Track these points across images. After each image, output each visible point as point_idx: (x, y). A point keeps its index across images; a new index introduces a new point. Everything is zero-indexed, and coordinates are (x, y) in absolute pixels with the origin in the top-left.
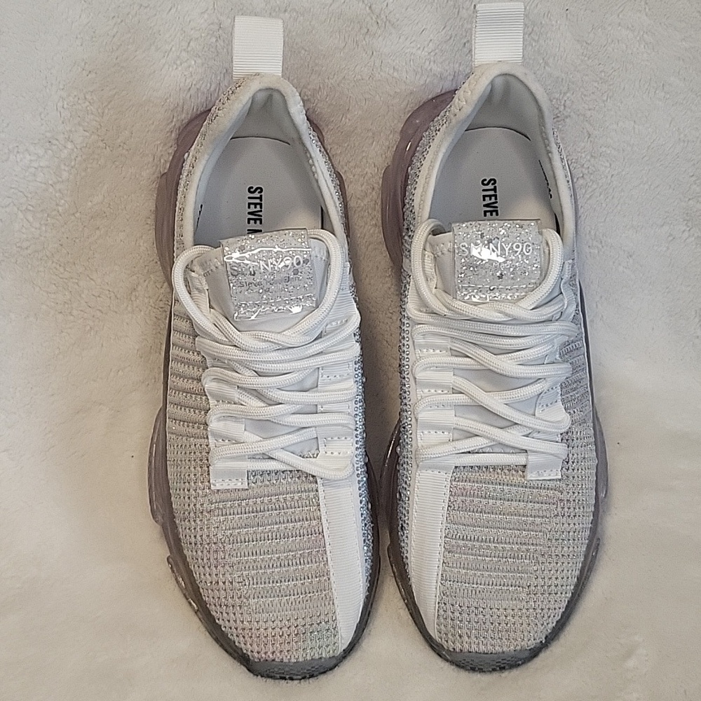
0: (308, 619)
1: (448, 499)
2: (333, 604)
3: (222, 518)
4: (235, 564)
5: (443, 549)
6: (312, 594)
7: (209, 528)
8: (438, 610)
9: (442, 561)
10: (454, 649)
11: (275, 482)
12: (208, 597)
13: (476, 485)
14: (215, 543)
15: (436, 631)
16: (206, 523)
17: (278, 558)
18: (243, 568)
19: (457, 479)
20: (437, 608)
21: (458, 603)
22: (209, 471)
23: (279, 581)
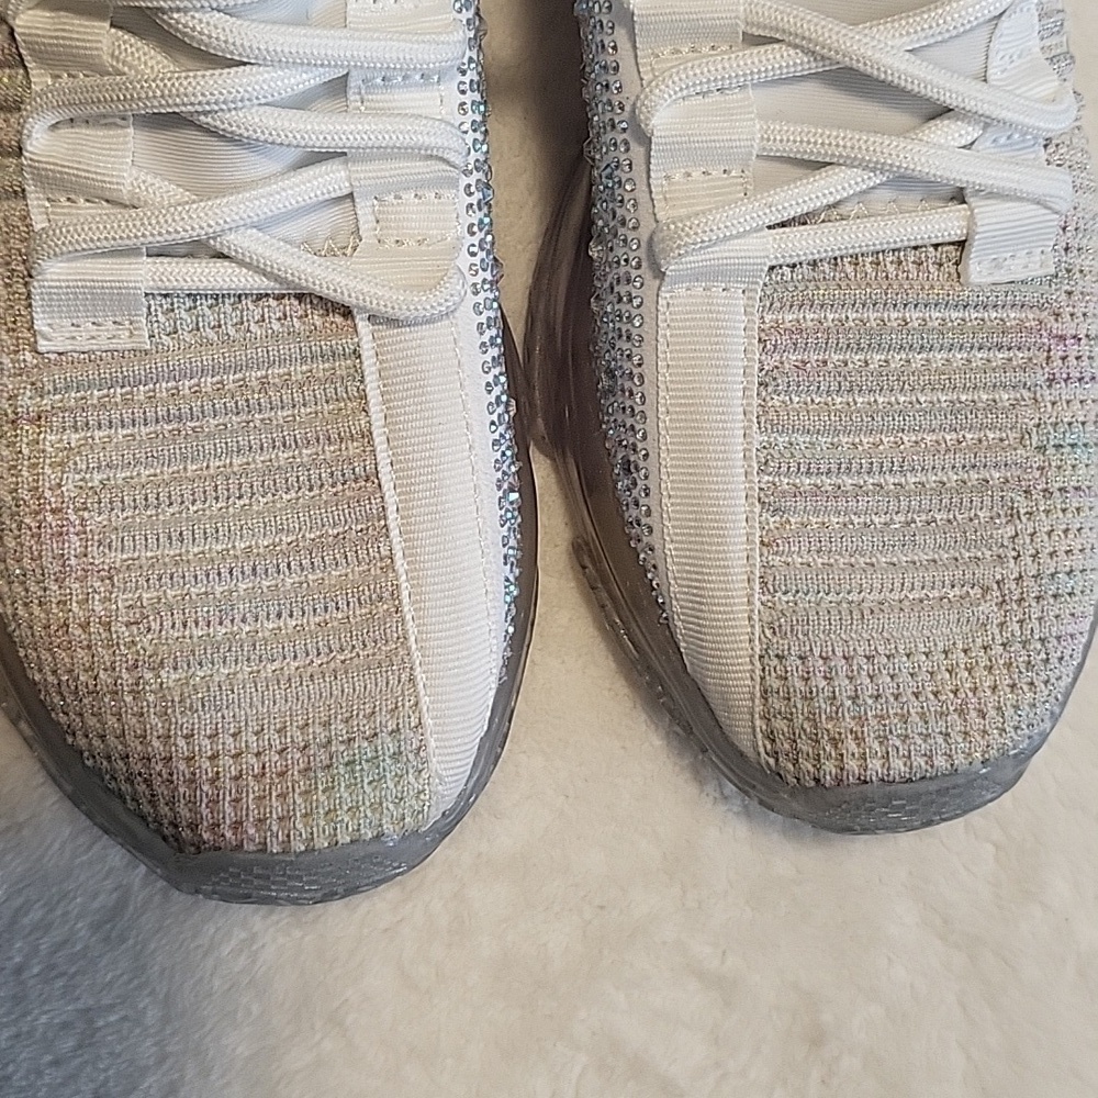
0: (338, 727)
1: (757, 366)
2: (411, 680)
3: (75, 436)
4: (118, 571)
5: (758, 509)
6: (347, 654)
7: (35, 465)
8: (763, 678)
9: (757, 541)
10: (817, 780)
11: (232, 332)
12: (40, 671)
13: (830, 317)
14: (53, 511)
15: (759, 736)
16: (26, 451)
17: (248, 551)
18: (142, 581)
19: (777, 305)
20: (758, 672)
21: (817, 652)
22: (29, 296)
23: (250, 619)
